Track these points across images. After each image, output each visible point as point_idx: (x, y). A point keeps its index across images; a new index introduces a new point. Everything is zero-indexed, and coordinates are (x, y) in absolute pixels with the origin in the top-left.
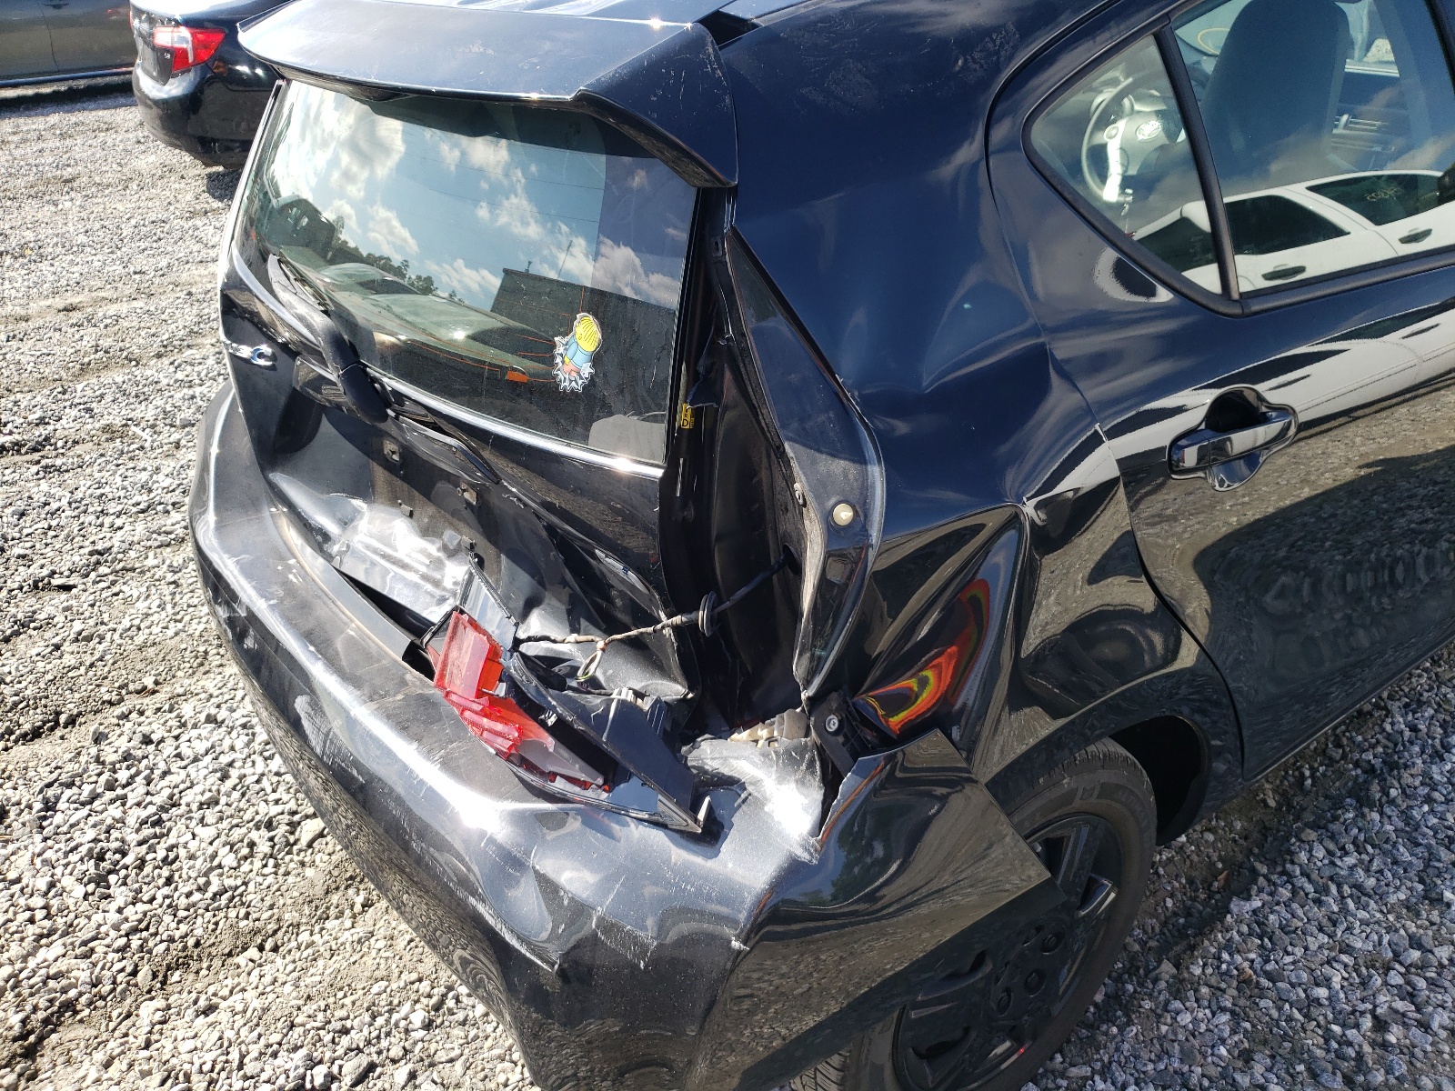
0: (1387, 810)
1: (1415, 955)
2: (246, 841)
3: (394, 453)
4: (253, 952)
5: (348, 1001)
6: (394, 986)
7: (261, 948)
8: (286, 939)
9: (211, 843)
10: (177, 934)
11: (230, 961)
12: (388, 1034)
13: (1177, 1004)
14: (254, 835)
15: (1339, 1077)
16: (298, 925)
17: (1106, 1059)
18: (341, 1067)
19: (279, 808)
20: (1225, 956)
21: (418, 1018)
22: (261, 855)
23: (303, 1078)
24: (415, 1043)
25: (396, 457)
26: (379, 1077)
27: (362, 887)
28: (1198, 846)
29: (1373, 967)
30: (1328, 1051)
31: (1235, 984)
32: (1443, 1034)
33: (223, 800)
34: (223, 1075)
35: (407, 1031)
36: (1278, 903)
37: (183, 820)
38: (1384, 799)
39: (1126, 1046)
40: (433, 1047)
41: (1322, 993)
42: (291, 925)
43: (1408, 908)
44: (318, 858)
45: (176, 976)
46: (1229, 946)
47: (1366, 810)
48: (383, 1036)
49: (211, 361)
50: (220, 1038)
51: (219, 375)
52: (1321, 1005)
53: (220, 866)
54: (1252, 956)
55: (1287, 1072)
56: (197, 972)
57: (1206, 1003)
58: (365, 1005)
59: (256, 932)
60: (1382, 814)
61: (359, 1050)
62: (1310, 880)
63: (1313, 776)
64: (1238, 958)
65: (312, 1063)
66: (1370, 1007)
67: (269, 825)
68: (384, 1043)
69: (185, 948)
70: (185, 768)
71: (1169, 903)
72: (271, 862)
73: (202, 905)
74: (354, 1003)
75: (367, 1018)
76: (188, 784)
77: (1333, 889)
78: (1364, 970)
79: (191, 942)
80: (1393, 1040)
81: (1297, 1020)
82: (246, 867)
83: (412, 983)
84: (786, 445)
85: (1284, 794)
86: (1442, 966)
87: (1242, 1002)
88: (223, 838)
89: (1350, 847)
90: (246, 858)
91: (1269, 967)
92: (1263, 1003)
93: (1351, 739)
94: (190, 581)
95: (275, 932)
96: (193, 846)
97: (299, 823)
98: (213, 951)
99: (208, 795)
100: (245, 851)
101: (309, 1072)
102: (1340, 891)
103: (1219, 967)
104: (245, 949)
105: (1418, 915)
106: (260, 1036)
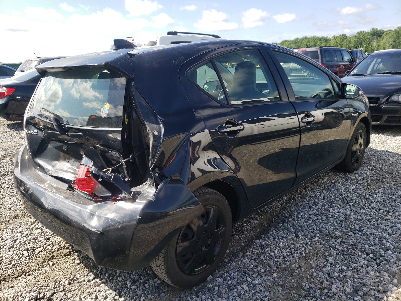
0: (289, 223)
1: (293, 246)
2: (21, 254)
3: (65, 148)
4: (23, 276)
5: (49, 281)
6: (61, 277)
7: (25, 275)
8: (32, 273)
9: (12, 256)
10: (3, 274)
11: (17, 279)
12: (59, 286)
13: (243, 259)
14: (24, 252)
15: (275, 267)
16: (35, 270)
17: (227, 270)
18: (47, 294)
19: (30, 246)
20: (254, 250)
21: (67, 282)
22: (25, 256)
23: (37, 296)
24: (66, 288)
25: (66, 149)
26: (57, 295)
27: (52, 261)
28: (250, 234)
29: (284, 249)
30: (274, 263)
31: (255, 255)
32: (297, 258)
33: (15, 246)
34: (16, 298)
35: (64, 286)
36: (266, 241)
37: (4, 252)
38: (288, 221)
39: (231, 267)
40: (70, 288)
41: (273, 254)
42: (33, 270)
43: (292, 239)
44: (40, 256)
45: (3, 282)
46: (254, 249)
47: (285, 224)
48: (58, 287)
49: (9, 162)
50: (15, 291)
51: (12, 165)
52: (273, 256)
53: (14, 260)
54: (259, 250)
55: (265, 268)
56: (8, 282)
57: (249, 258)
58: (53, 281)
59: (24, 272)
60: (288, 224)
61: (51, 290)
62: (272, 237)
63: (275, 220)
64: (256, 250)
65: (39, 293)
66: (282, 255)
67: (28, 250)
68: (58, 288)
69: (5, 276)
70: (4, 241)
71: (243, 244)
72: (28, 257)
73: (10, 267)
74: (50, 281)
75: (54, 283)
76: (5, 244)
77: (277, 237)
78: (282, 250)
79: (7, 275)
80: (287, 260)
81: (267, 259)
82: (21, 259)
83: (65, 276)
84: (145, 122)
85: (269, 224)
86: (298, 247)
87: (256, 258)
88: (15, 254)
89: (281, 230)
90: (21, 258)
91: (263, 251)
92: (261, 257)
93: (283, 213)
94: (4, 206)
95: (29, 272)
96: (7, 256)
97: (36, 250)
98: (13, 277)
99: (11, 245)
100: (21, 256)
101: (39, 295)
102: (279, 238)
103: (252, 253)
104: (21, 275)
105: (294, 240)
106: (26, 290)
